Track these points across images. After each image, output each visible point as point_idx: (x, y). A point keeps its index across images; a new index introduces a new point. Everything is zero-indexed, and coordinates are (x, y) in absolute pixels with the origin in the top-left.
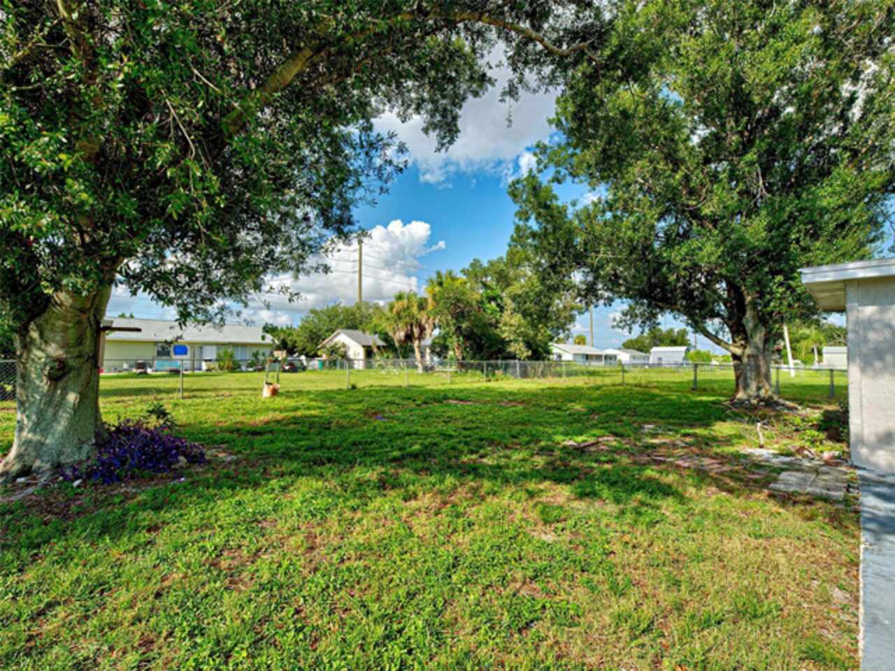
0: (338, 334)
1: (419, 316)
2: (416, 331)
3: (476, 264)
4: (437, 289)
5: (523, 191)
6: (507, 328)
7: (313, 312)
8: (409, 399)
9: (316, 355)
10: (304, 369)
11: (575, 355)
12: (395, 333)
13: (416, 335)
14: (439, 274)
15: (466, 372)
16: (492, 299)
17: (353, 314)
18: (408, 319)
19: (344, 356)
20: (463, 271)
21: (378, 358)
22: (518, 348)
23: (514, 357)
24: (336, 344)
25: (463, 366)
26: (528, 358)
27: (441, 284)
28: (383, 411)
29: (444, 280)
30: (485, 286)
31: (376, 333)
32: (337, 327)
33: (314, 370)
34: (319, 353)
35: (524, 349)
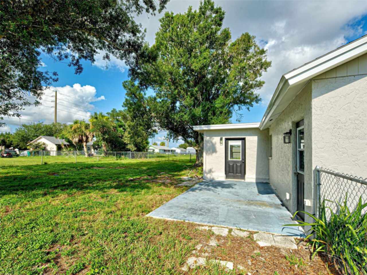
0: (41, 138)
1: (86, 132)
2: (84, 138)
3: (114, 111)
4: (95, 120)
5: (129, 85)
6: (126, 139)
7: (24, 126)
8: (74, 167)
9: (26, 149)
10: (18, 156)
11: (160, 150)
12: (73, 139)
13: (84, 140)
14: (96, 114)
15: (109, 156)
16: (120, 126)
17: (51, 128)
18: (80, 133)
19: (44, 149)
20: (108, 113)
21: (64, 150)
22: (131, 147)
23: (129, 150)
24: (39, 143)
25: (107, 154)
26: (135, 150)
27: (96, 118)
28: (58, 173)
29: (98, 116)
30: (118, 120)
31: (63, 138)
32: (40, 135)
33: (24, 156)
34: (28, 148)
35: (133, 147)
